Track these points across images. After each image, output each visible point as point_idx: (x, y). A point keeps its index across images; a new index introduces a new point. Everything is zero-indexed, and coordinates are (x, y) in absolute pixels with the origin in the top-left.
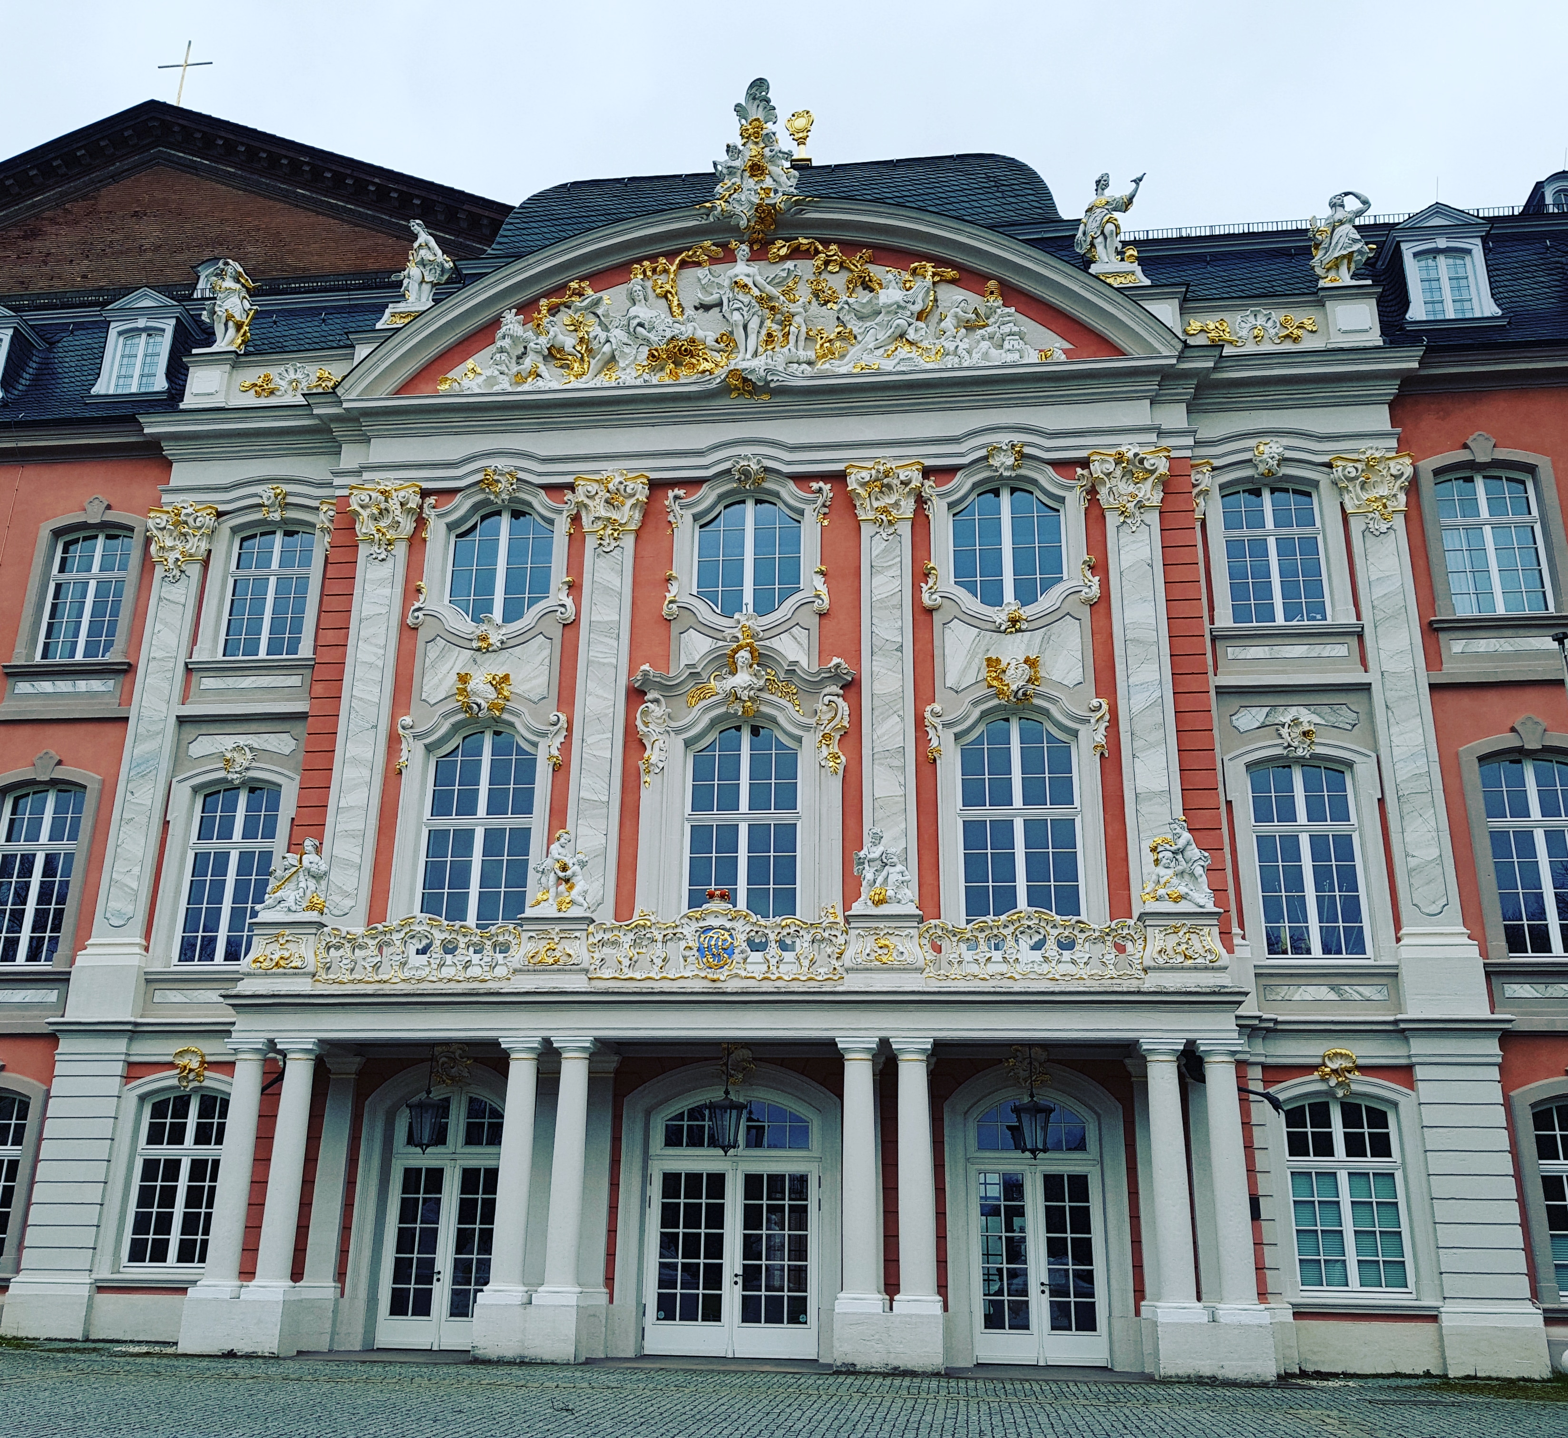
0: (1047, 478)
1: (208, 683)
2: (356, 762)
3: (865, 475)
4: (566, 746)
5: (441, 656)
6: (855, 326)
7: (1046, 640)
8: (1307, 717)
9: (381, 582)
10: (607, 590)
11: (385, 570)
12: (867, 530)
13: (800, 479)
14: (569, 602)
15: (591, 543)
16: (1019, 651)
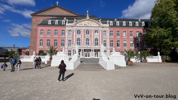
0: (98, 30)
2: (74, 39)
4: (82, 39)
5: (77, 36)
6: (91, 24)
8: (105, 39)
10: (83, 34)
12: (92, 32)
13: (89, 30)
16: (97, 36)
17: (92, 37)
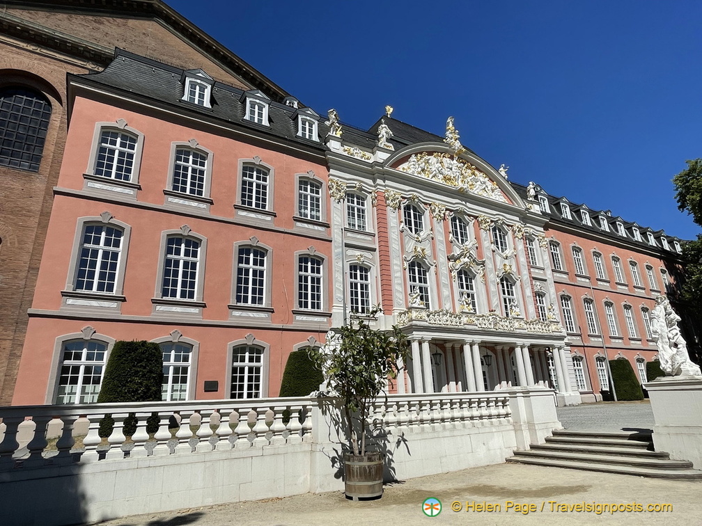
0: (506, 227)
1: (349, 235)
3: (482, 218)
4: (437, 269)
5: (409, 241)
7: (510, 262)
8: (540, 284)
9: (394, 218)
11: (394, 215)
13: (469, 216)
14: (432, 233)
15: (435, 220)
17: (489, 265)
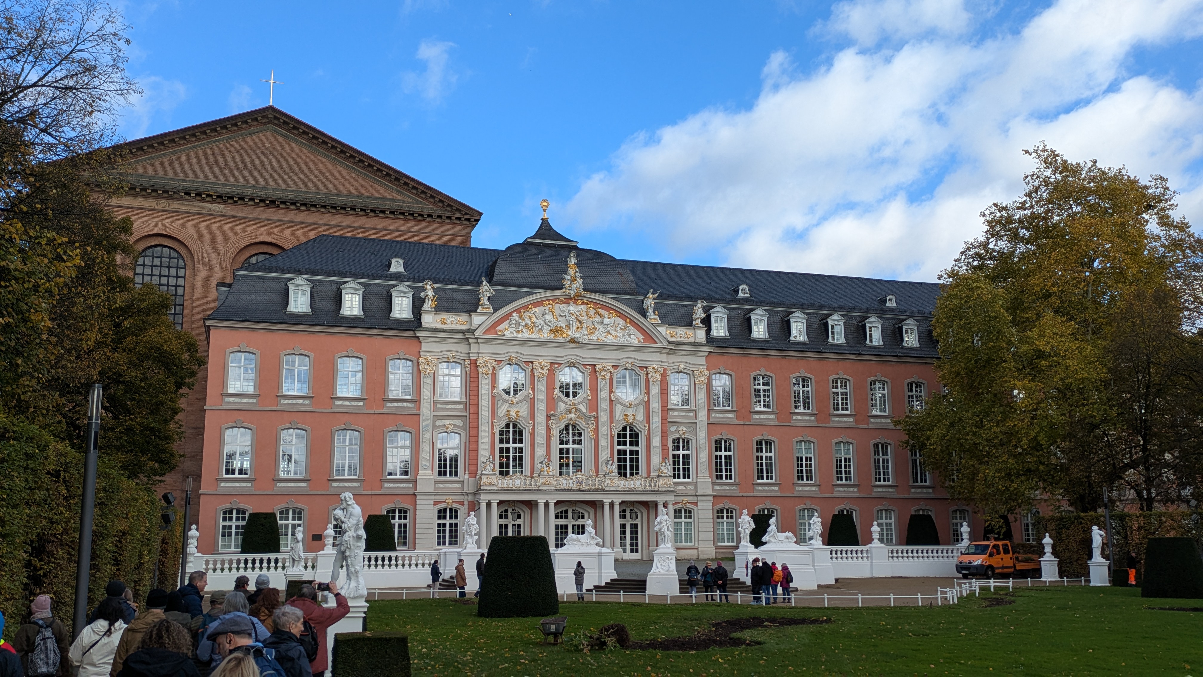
0: (638, 370)
1: (439, 406)
2: (484, 431)
3: (600, 367)
4: (533, 429)
5: (502, 404)
6: (597, 326)
7: (636, 410)
8: (684, 429)
9: (486, 384)
10: (541, 391)
11: (487, 381)
12: (599, 380)
13: (584, 365)
14: (531, 392)
15: (536, 378)
16: (630, 412)
17: (604, 417)
